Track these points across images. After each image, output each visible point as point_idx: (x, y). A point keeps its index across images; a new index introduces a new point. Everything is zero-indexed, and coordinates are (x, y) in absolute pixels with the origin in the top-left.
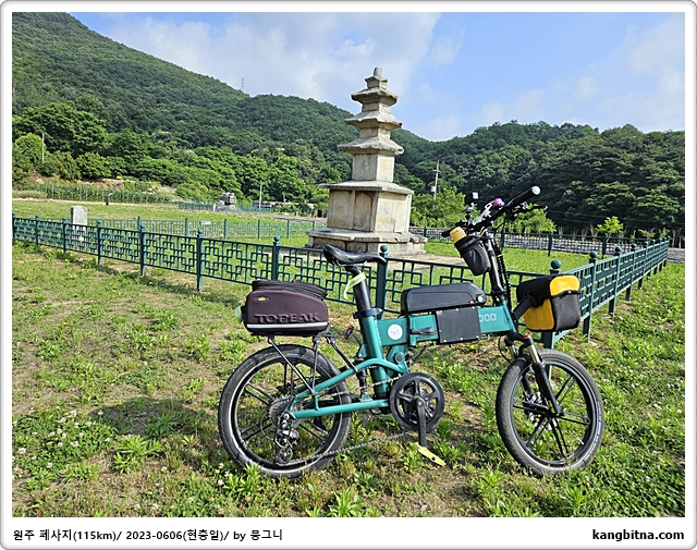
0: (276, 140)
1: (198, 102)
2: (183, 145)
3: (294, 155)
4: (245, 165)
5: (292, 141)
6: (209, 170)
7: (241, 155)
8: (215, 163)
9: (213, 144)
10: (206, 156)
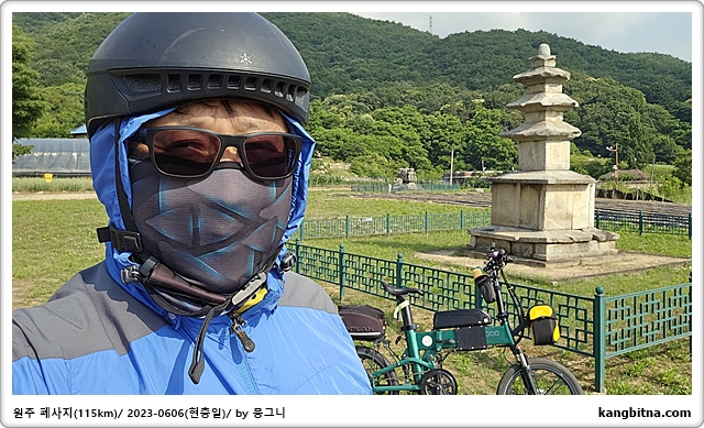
0: (473, 89)
1: (376, 54)
2: (359, 108)
3: (498, 107)
4: (434, 126)
5: (494, 88)
6: (390, 137)
7: (428, 114)
8: (397, 127)
9: (395, 104)
10: (385, 120)
